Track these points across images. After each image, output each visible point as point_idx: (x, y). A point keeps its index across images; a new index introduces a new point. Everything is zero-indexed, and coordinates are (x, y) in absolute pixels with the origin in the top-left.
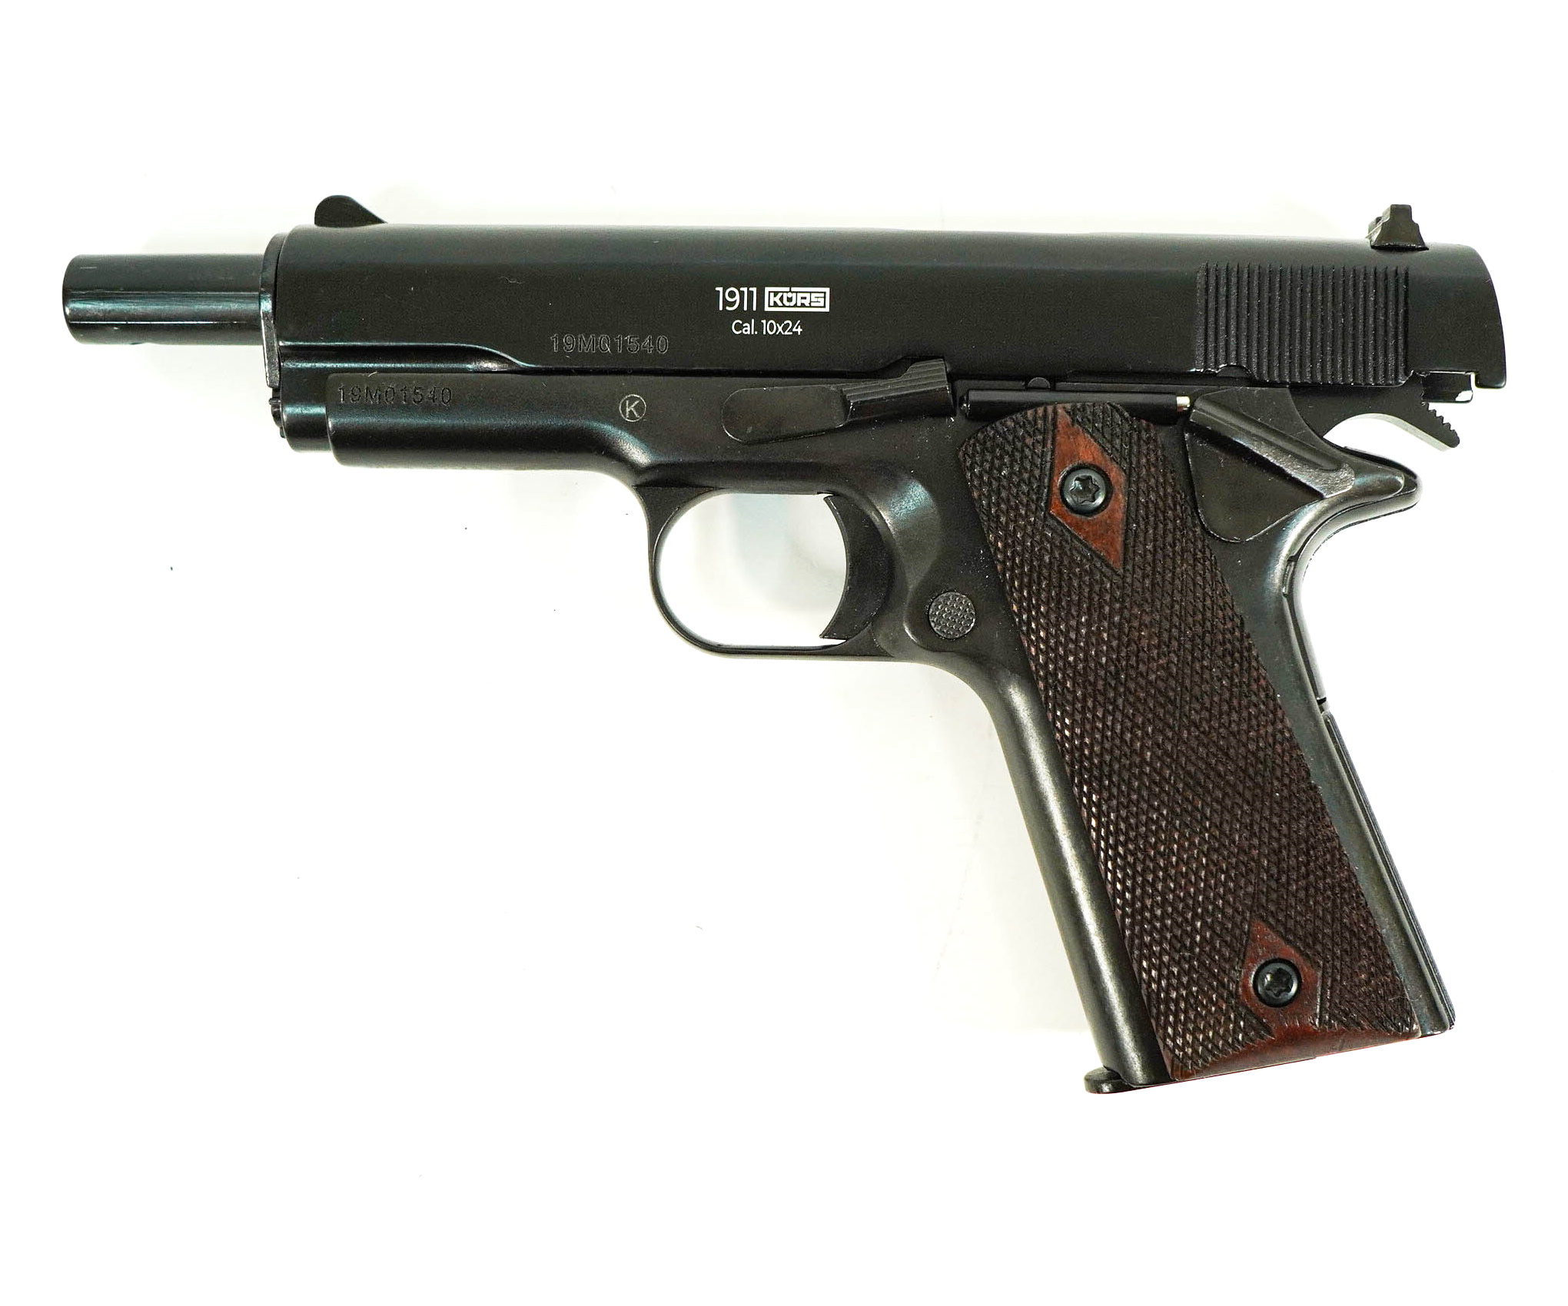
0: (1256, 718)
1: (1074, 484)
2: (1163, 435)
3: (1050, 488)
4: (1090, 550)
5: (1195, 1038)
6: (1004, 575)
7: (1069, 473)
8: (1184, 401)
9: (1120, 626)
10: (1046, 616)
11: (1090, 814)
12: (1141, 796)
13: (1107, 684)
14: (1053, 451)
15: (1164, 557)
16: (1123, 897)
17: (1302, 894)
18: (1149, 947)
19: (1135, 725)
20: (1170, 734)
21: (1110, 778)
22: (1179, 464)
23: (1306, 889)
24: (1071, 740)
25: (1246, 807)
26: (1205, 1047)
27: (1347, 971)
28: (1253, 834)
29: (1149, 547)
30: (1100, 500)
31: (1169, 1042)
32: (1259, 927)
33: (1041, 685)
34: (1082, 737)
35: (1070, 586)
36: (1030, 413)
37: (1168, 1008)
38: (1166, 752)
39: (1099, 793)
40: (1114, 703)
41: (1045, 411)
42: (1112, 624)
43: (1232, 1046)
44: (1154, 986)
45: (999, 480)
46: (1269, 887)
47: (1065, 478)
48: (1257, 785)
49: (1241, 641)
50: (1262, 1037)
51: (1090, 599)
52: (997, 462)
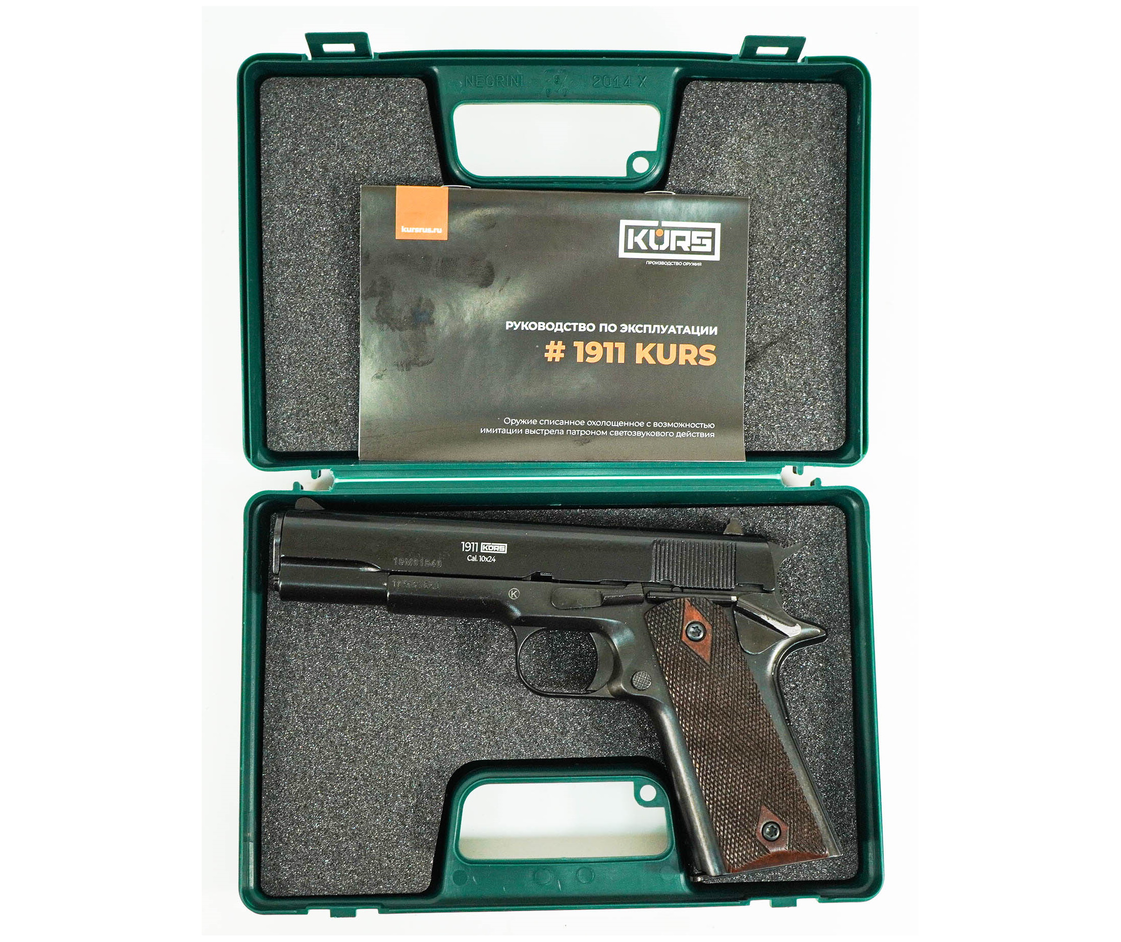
0: (762, 724)
1: (692, 630)
2: (726, 611)
3: (682, 631)
4: (697, 655)
5: (738, 855)
6: (663, 665)
7: (689, 625)
8: (734, 598)
9: (709, 686)
10: (679, 681)
11: (696, 763)
12: (717, 754)
13: (703, 709)
14: (683, 616)
15: (726, 659)
16: (709, 796)
17: (781, 795)
18: (720, 817)
19: (715, 725)
20: (728, 729)
21: (704, 747)
22: (732, 623)
23: (783, 793)
24: (689, 732)
25: (758, 759)
26: (742, 858)
27: (799, 828)
28: (762, 771)
29: (721, 655)
30: (701, 636)
31: (728, 857)
32: (764, 808)
33: (677, 710)
34: (693, 730)
35: (689, 669)
36: (674, 601)
37: (727, 842)
38: (726, 736)
39: (700, 753)
40: (706, 716)
41: (680, 600)
42: (706, 685)
43: (753, 858)
44: (722, 833)
45: (661, 627)
46: (768, 792)
47: (688, 627)
48: (763, 751)
49: (756, 693)
50: (765, 854)
51: (697, 674)
52: (661, 620)
